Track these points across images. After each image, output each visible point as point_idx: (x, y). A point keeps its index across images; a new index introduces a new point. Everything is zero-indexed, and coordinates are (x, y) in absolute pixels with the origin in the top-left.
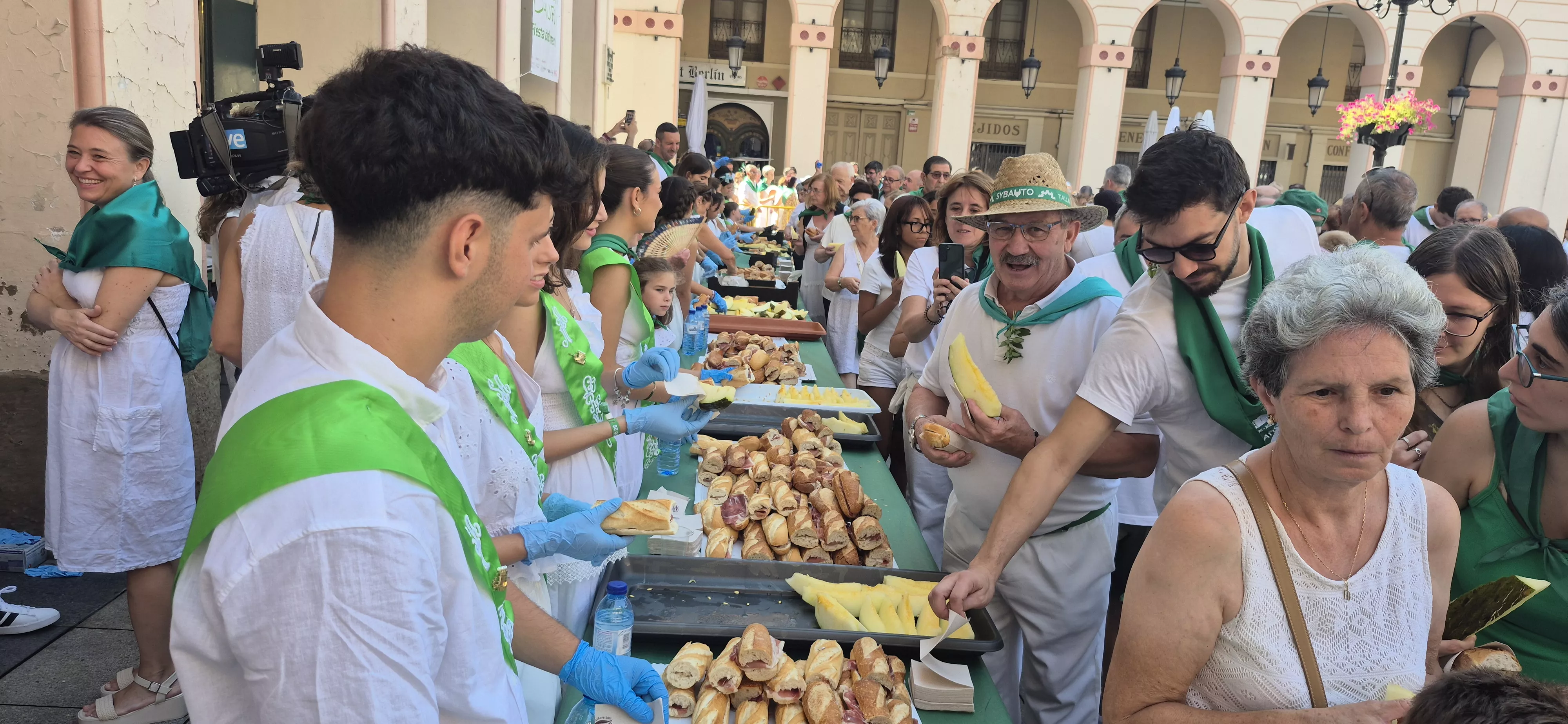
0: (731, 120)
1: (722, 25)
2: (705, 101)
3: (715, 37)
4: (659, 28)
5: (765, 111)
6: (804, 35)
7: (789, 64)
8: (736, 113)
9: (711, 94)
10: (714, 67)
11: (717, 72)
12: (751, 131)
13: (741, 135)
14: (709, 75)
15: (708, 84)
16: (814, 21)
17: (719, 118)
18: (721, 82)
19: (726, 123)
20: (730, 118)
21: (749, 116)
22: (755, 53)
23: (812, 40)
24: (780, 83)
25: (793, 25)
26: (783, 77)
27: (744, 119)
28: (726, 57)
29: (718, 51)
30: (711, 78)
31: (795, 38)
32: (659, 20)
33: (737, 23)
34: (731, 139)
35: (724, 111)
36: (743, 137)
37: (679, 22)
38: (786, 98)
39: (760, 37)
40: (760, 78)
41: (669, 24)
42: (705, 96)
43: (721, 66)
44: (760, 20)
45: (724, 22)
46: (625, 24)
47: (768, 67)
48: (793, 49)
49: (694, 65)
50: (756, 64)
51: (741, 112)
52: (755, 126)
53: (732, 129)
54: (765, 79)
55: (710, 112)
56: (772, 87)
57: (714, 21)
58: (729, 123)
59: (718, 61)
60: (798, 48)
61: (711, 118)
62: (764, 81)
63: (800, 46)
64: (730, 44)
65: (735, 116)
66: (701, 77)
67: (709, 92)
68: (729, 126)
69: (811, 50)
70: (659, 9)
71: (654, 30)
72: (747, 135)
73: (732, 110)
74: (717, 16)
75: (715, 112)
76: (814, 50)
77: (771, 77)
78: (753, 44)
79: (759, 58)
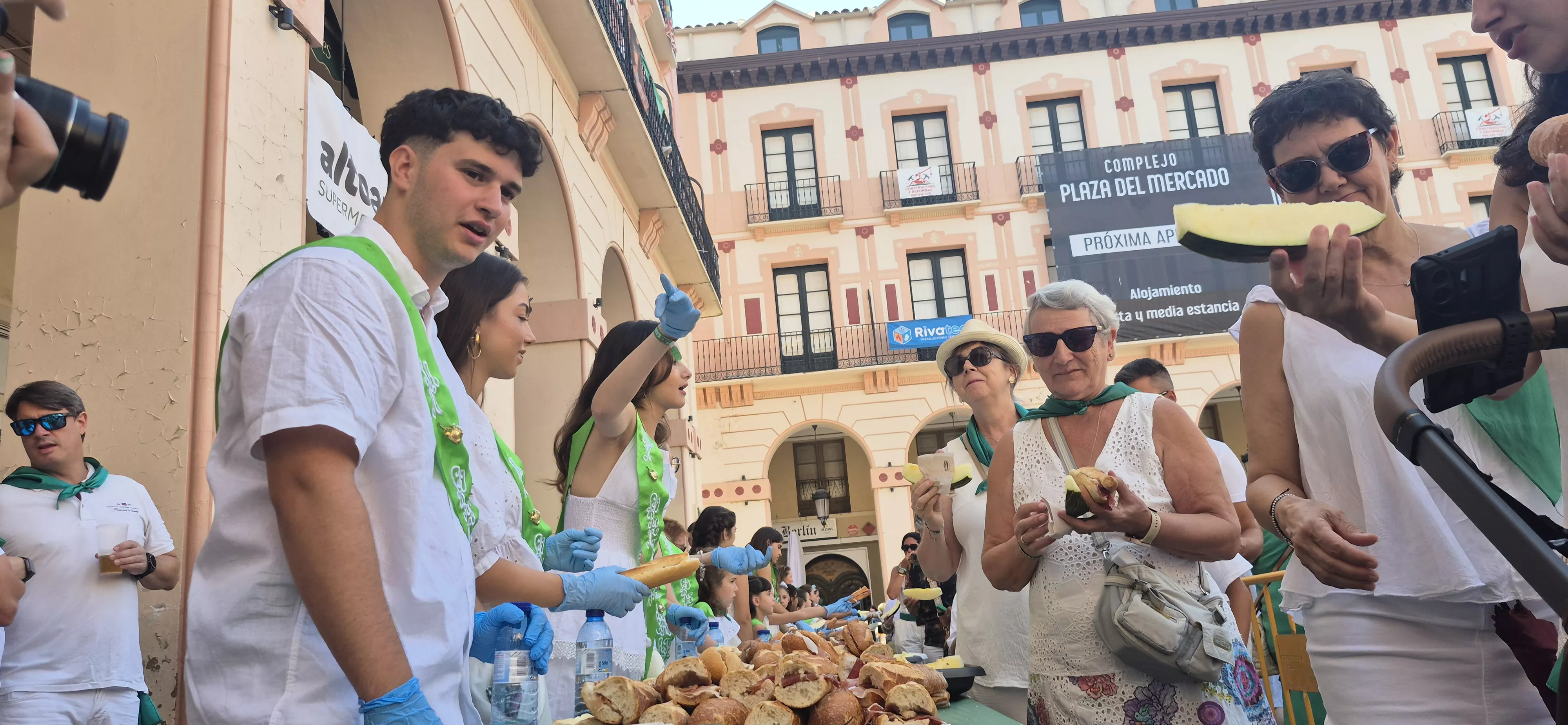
0: (829, 572)
1: (807, 485)
2: (801, 556)
3: (803, 497)
4: (748, 493)
5: (860, 557)
6: (883, 477)
7: (873, 509)
8: (833, 564)
9: (806, 549)
10: (806, 524)
11: (809, 528)
12: (850, 579)
13: (841, 584)
14: (801, 532)
15: (802, 541)
16: (890, 464)
17: (816, 571)
18: (814, 537)
19: (824, 576)
20: (828, 570)
21: (845, 565)
22: (842, 506)
23: (892, 481)
24: (870, 528)
25: (871, 470)
26: (872, 522)
27: (841, 569)
28: (814, 513)
29: (806, 509)
30: (804, 534)
31: (875, 482)
32: (748, 487)
33: (822, 481)
34: (832, 590)
35: (821, 564)
36: (843, 586)
37: (766, 485)
38: (877, 542)
39: (844, 489)
40: (850, 527)
41: (757, 489)
42: (800, 552)
43: (812, 522)
44: (842, 475)
45: (809, 483)
46: (716, 495)
47: (856, 515)
48: (876, 490)
49: (786, 525)
50: (845, 515)
51: (837, 563)
52: (855, 574)
53: (831, 580)
54: (855, 527)
55: (808, 566)
56: (863, 533)
57: (800, 484)
58: (827, 575)
59: (808, 517)
60: (879, 490)
61: (810, 573)
62: (855, 529)
63: (881, 488)
64: (816, 497)
65: (833, 568)
66: (794, 535)
67: (804, 548)
68: (828, 578)
69: (892, 490)
70: (746, 478)
71: (744, 497)
72: (847, 583)
73: (829, 562)
74: (801, 479)
75: (813, 567)
76: (895, 489)
77: (861, 525)
78: (839, 498)
79: (848, 509)
